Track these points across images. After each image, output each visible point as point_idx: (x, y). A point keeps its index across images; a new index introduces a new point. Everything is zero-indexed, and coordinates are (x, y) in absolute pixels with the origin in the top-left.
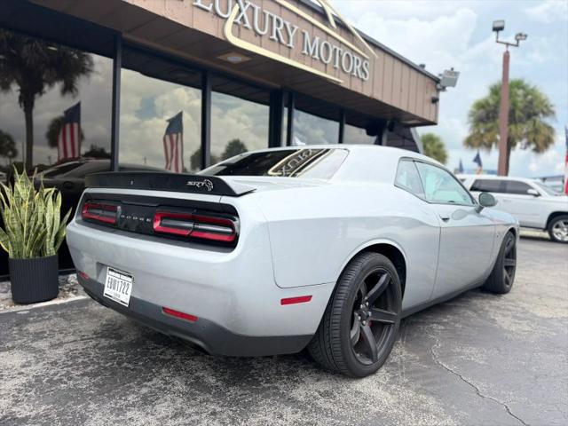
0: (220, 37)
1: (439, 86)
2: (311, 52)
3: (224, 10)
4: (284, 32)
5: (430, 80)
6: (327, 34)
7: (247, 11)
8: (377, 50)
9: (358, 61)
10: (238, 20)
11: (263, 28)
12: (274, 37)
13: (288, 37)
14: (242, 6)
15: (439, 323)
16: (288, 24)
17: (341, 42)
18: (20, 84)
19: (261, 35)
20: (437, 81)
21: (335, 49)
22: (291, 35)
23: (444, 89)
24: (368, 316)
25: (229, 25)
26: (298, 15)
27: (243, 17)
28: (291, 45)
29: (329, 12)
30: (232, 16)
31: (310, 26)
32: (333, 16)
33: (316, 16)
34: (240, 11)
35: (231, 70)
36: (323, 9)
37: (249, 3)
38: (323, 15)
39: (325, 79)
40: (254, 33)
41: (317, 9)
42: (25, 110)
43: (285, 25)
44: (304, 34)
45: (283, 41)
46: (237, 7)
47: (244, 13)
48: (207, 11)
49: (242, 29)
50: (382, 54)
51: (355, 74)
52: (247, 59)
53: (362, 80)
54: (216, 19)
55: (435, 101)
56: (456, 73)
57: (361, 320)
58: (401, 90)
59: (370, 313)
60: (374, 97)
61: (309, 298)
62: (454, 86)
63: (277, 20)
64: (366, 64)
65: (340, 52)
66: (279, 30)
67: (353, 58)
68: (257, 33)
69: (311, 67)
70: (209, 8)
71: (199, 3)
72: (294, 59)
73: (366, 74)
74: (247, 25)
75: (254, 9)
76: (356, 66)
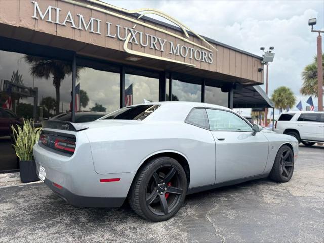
0: (121, 50)
1: (262, 62)
2: (175, 52)
3: (123, 35)
4: (158, 43)
5: (257, 59)
6: (185, 41)
7: (135, 36)
8: (218, 46)
9: (205, 53)
10: (131, 41)
11: (145, 43)
12: (152, 46)
13: (161, 46)
14: (133, 34)
15: (226, 197)
16: (160, 39)
17: (194, 45)
18: (53, 74)
19: (144, 47)
20: (261, 59)
21: (190, 49)
22: (162, 45)
23: (266, 63)
24: (164, 190)
25: (126, 43)
26: (166, 34)
27: (133, 38)
28: (162, 50)
29: (184, 29)
30: (127, 39)
31: (174, 39)
32: (187, 31)
34: (132, 36)
35: (135, 64)
36: (181, 28)
37: (137, 32)
38: (181, 32)
39: (184, 65)
40: (140, 46)
41: (177, 29)
42: (56, 87)
43: (158, 40)
44: (170, 43)
45: (157, 48)
46: (130, 34)
47: (134, 36)
48: (114, 38)
49: (133, 45)
50: (221, 48)
51: (203, 60)
52: (140, 59)
53: (209, 63)
54: (118, 42)
55: (260, 70)
56: (272, 54)
57: (160, 192)
58: (236, 66)
59: (165, 189)
60: (217, 72)
61: (118, 179)
62: (272, 61)
63: (153, 38)
64: (211, 55)
65: (193, 50)
66: (155, 43)
67: (202, 52)
68: (142, 46)
69: (175, 60)
70: (115, 37)
71: (109, 35)
72: (165, 57)
73: (211, 60)
74: (136, 42)
75: (140, 34)
76: (204, 56)
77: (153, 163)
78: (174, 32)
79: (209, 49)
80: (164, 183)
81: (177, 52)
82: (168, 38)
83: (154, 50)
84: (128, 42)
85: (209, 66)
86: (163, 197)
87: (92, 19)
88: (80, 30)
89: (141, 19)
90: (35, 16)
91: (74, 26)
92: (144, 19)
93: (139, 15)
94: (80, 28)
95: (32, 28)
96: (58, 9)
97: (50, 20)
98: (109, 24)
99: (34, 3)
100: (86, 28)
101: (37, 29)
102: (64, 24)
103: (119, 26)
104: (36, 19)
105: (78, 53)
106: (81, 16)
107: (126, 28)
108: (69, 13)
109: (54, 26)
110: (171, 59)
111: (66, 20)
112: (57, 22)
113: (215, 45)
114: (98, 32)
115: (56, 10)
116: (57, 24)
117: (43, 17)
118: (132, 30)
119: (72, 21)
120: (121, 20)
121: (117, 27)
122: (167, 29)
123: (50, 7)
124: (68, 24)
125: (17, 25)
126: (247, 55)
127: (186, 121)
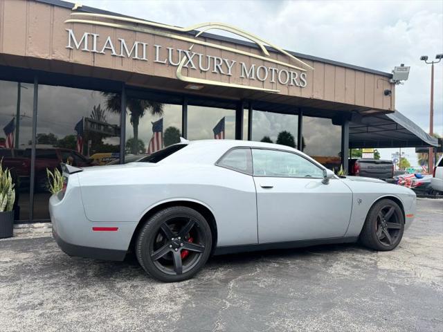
0: (174, 77)
1: (391, 81)
2: (248, 75)
3: (176, 59)
4: (224, 66)
5: (381, 77)
6: (264, 60)
7: (192, 59)
8: (315, 63)
10: (186, 66)
11: (206, 67)
12: (215, 71)
14: (189, 56)
16: (226, 60)
17: (277, 64)
19: (205, 72)
20: (390, 76)
21: (272, 70)
22: (230, 69)
23: (397, 82)
24: (180, 246)
25: (179, 69)
26: (236, 53)
27: (190, 62)
28: (230, 74)
29: (262, 45)
30: (181, 63)
31: (247, 58)
32: (265, 47)
33: (252, 50)
34: (188, 59)
36: (257, 44)
37: (194, 53)
38: (258, 48)
40: (199, 71)
41: (252, 45)
43: (224, 61)
44: (242, 64)
45: (222, 72)
46: (185, 57)
47: (190, 60)
48: (164, 64)
49: (190, 71)
50: (321, 66)
51: (292, 84)
52: (202, 87)
53: (301, 87)
54: (170, 68)
55: (387, 93)
56: (406, 68)
57: (174, 248)
58: (345, 89)
59: (182, 244)
60: (314, 97)
61: (115, 229)
62: (406, 79)
63: (217, 59)
64: (304, 75)
65: (275, 71)
66: (219, 66)
67: (290, 73)
68: (201, 71)
69: (249, 85)
70: (165, 62)
71: (157, 61)
72: (233, 82)
73: (304, 83)
74: (194, 67)
75: (198, 56)
76: (292, 79)
77: (162, 212)
78: (248, 49)
79: (302, 67)
80: (179, 238)
81: (251, 75)
82: (239, 57)
83: (218, 75)
84: (183, 67)
85: (301, 91)
86: (177, 254)
87: (136, 43)
88: (122, 57)
89: (199, 36)
90: (69, 46)
91: (114, 53)
92: (205, 37)
93: (197, 32)
94: (122, 55)
95: (66, 59)
96: (95, 35)
97: (86, 49)
98: (158, 47)
99: (68, 31)
100: (129, 55)
101: (72, 60)
102: (102, 52)
103: (170, 49)
104: (70, 49)
105: (127, 83)
106: (123, 41)
107: (180, 50)
108: (109, 39)
109: (91, 55)
110: (242, 84)
111: (105, 47)
112: (95, 50)
113: (311, 63)
114: (144, 58)
115: (93, 36)
116: (94, 53)
117: (78, 46)
118: (187, 52)
119: (112, 48)
120: (174, 40)
121: (168, 50)
122: (238, 47)
123: (86, 34)
125: (50, 58)
126: (365, 72)
127: (218, 163)
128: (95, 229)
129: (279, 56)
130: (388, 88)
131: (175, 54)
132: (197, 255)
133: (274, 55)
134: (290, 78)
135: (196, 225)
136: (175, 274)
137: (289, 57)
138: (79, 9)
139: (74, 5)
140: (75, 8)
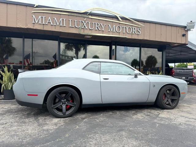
0: (78, 33)
1: (186, 29)
3: (78, 25)
4: (100, 27)
5: (181, 28)
6: (120, 23)
9: (134, 28)
10: (83, 27)
12: (96, 29)
13: (102, 28)
16: (101, 24)
17: (126, 24)
19: (92, 30)
20: (185, 27)
21: (123, 27)
23: (189, 30)
25: (80, 29)
26: (106, 21)
28: (103, 30)
29: (118, 16)
31: (112, 23)
32: (120, 17)
33: (114, 19)
37: (87, 22)
39: (119, 37)
44: (109, 25)
45: (99, 29)
46: (82, 24)
47: (85, 25)
49: (85, 29)
50: (148, 24)
51: (133, 33)
52: (91, 36)
53: (138, 34)
55: (184, 35)
56: (193, 23)
57: (63, 104)
58: (161, 34)
59: (66, 103)
60: (145, 39)
61: (37, 95)
62: (193, 28)
63: (97, 24)
64: (139, 29)
65: (125, 27)
66: (98, 27)
67: (132, 28)
68: (90, 29)
69: (112, 35)
70: (73, 26)
71: (70, 26)
72: (105, 34)
73: (139, 32)
74: (86, 28)
75: (89, 23)
76: (133, 31)
78: (112, 19)
79: (138, 25)
80: (65, 100)
81: (113, 30)
82: (107, 22)
83: (98, 31)
85: (138, 36)
86: (64, 107)
87: (61, 19)
88: (55, 25)
89: (89, 14)
90: (33, 22)
91: (52, 24)
93: (88, 13)
94: (55, 24)
95: (32, 27)
96: (44, 17)
97: (40, 23)
98: (70, 20)
99: (33, 16)
100: (58, 24)
101: (34, 28)
102: (47, 24)
103: (76, 21)
104: (34, 23)
105: (60, 37)
106: (55, 18)
107: (80, 21)
108: (49, 18)
109: (42, 25)
110: (109, 34)
111: (48, 22)
112: (44, 23)
113: (143, 23)
114: (65, 25)
115: (43, 17)
116: (44, 24)
117: (37, 22)
118: (83, 22)
119: (51, 22)
121: (75, 21)
122: (107, 18)
123: (40, 17)
124: (49, 23)
125: (26, 27)
126: (172, 26)
127: (84, 69)
128: (28, 95)
129: (127, 21)
130: (184, 33)
131: (78, 22)
132: (73, 107)
133: (125, 20)
134: (132, 31)
135: (72, 94)
136: (62, 115)
137: (132, 21)
138: (37, 7)
139: (35, 5)
140: (35, 6)
